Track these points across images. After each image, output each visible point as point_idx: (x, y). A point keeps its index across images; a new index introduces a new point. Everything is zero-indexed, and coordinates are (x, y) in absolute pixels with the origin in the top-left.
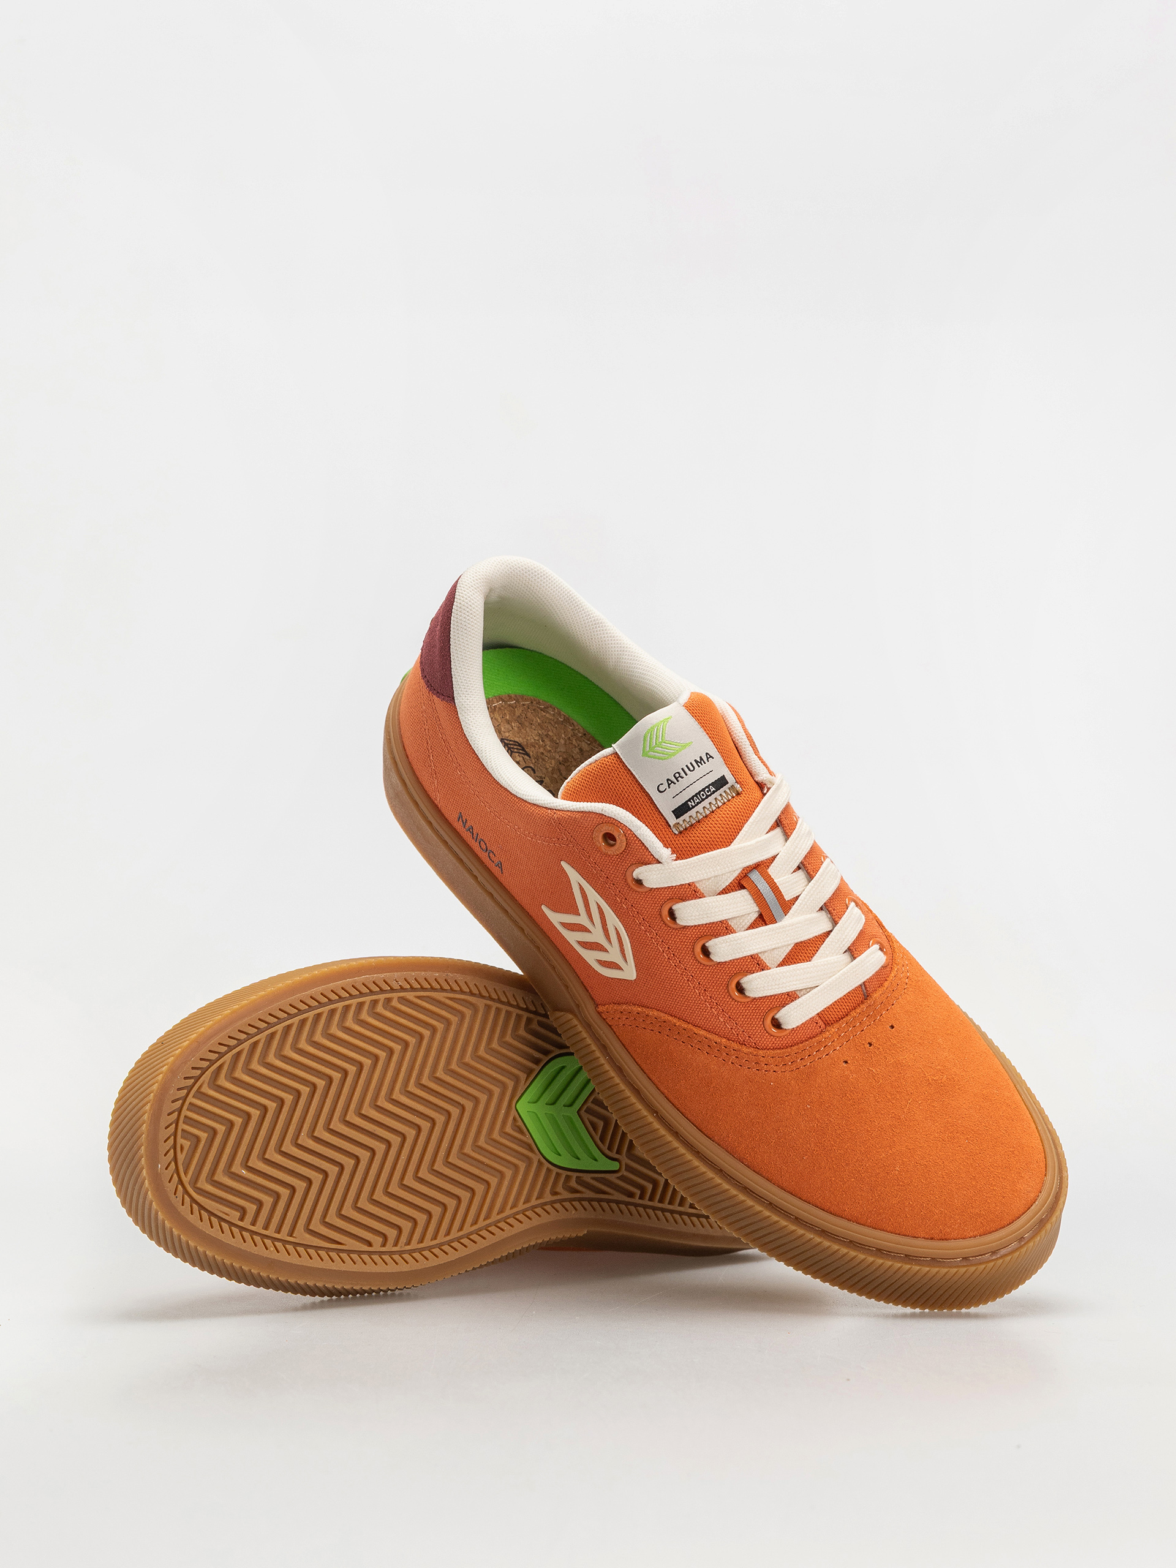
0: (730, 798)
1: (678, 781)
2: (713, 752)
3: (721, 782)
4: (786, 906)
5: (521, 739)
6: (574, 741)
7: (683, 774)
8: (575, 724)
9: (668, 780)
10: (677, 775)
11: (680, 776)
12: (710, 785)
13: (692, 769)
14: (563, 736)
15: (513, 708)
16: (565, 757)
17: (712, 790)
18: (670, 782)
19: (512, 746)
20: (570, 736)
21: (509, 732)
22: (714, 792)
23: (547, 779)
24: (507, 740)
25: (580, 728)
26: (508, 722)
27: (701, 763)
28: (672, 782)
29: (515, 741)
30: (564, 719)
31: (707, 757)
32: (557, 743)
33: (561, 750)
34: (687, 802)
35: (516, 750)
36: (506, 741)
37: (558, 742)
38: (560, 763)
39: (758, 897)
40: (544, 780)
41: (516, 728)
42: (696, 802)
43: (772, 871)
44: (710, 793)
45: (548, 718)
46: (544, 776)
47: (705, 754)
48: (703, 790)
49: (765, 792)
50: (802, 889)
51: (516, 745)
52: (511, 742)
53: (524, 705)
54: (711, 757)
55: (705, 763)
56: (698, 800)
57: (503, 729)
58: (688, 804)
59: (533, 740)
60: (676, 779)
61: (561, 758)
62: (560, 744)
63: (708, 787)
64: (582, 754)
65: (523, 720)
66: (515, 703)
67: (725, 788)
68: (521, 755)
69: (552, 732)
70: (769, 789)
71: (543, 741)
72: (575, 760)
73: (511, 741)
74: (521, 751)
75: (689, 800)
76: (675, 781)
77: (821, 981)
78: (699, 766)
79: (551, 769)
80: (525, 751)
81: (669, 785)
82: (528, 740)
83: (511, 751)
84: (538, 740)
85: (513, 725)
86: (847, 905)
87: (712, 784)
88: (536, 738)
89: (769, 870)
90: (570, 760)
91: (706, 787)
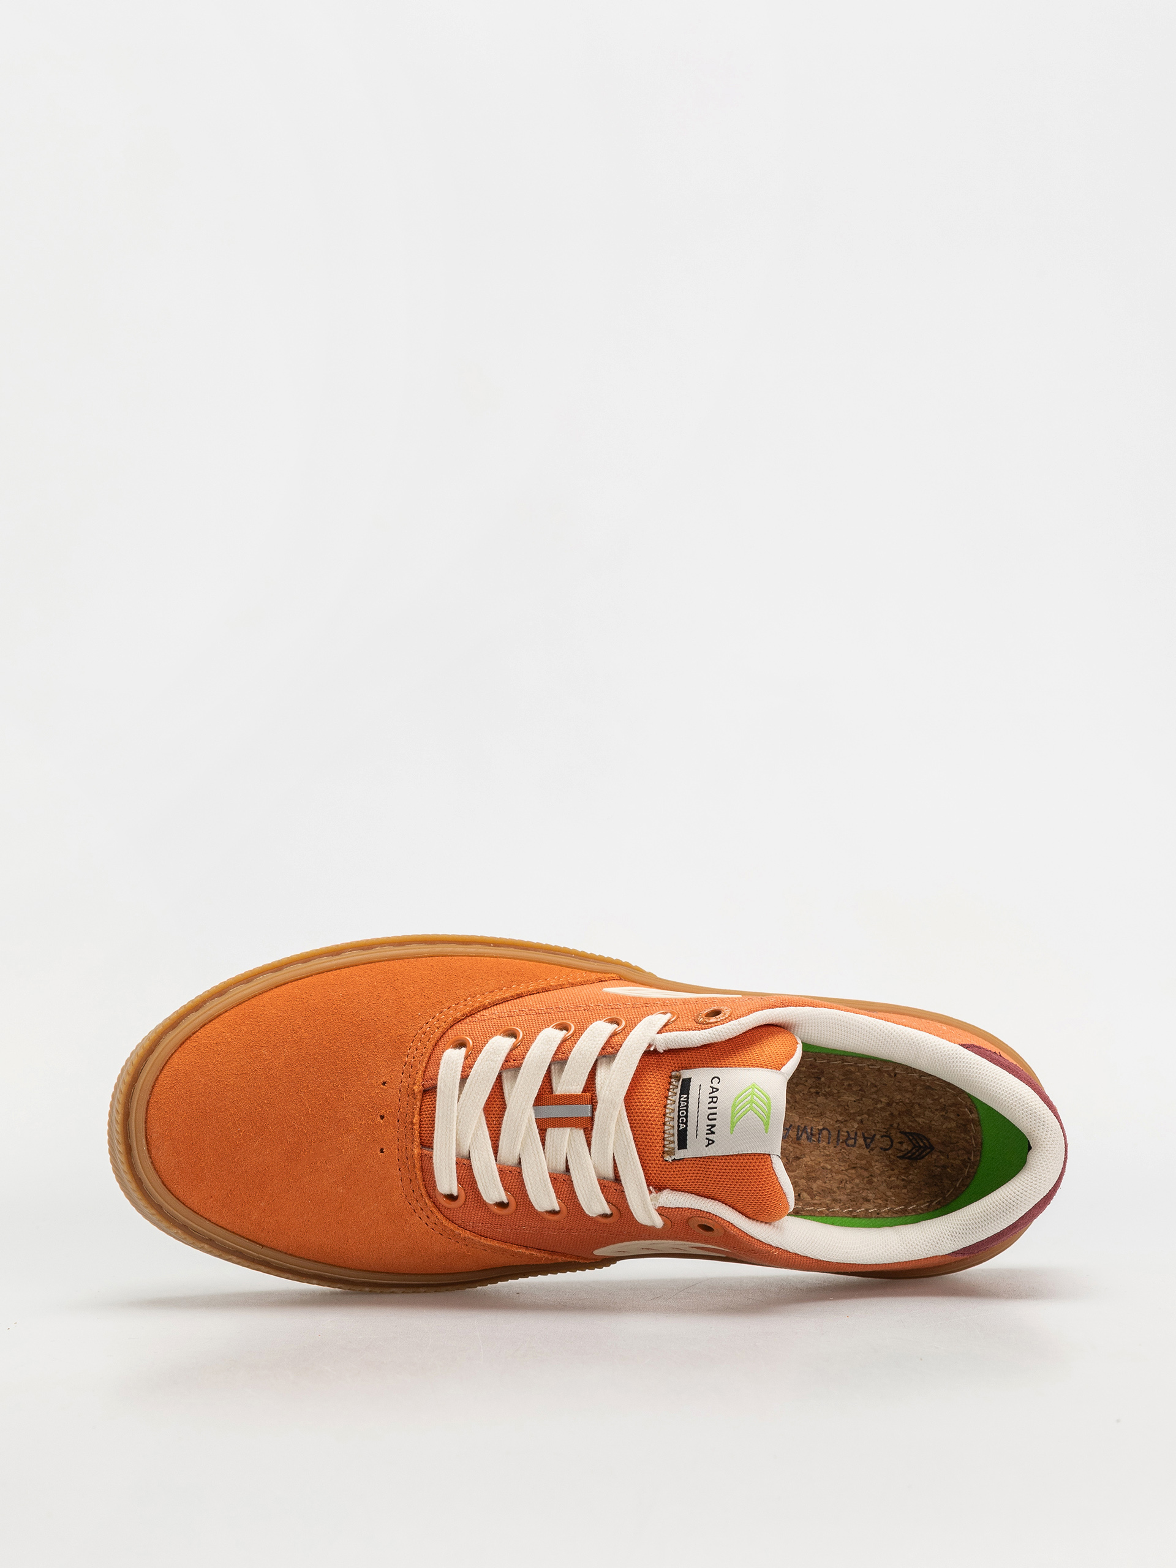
0: (666, 1143)
1: (710, 1098)
2: (711, 1151)
3: (683, 1144)
4: (543, 1126)
5: (921, 1164)
6: (881, 1202)
7: (712, 1105)
8: (895, 1215)
9: (718, 1090)
10: (715, 1100)
11: (712, 1101)
12: (687, 1126)
13: (710, 1117)
14: (893, 1198)
15: (954, 1181)
16: (874, 1184)
17: (681, 1125)
18: (714, 1090)
19: (920, 1151)
20: (888, 1203)
21: (935, 1160)
22: (679, 1126)
23: (867, 1153)
24: (929, 1153)
25: (887, 1216)
26: (944, 1167)
27: (709, 1130)
28: (713, 1092)
29: (923, 1157)
30: (906, 1210)
31: (712, 1140)
32: (891, 1188)
33: (882, 1187)
34: (688, 1094)
35: (914, 1151)
36: (928, 1150)
37: (892, 1190)
38: (871, 1176)
39: (568, 1099)
40: (868, 1150)
41: (934, 1168)
42: (682, 1103)
43: (580, 1134)
44: (681, 1122)
45: (920, 1200)
46: (872, 1153)
47: (714, 1140)
48: (686, 1117)
49: (651, 1187)
50: (547, 1156)
51: (918, 1156)
52: (924, 1153)
53: (948, 1191)
54: (709, 1144)
55: (707, 1134)
56: (682, 1105)
57: (942, 1157)
58: (686, 1094)
59: (911, 1172)
60: (712, 1098)
61: (875, 1180)
62: (889, 1190)
63: (686, 1124)
64: (863, 1198)
65: (936, 1181)
66: (956, 1186)
67: (676, 1145)
68: (906, 1152)
69: (905, 1194)
70: (650, 1192)
71: (903, 1180)
72: (864, 1189)
73: (926, 1155)
74: (910, 1155)
75: (688, 1098)
76: (712, 1095)
77: (460, 1107)
78: (708, 1126)
79: (873, 1164)
80: (907, 1158)
81: (713, 1088)
82: (915, 1169)
83: (917, 1147)
84: (907, 1177)
85: (938, 1169)
86: (508, 1191)
87: (685, 1130)
88: (910, 1177)
89: (582, 1131)
90: (867, 1185)
91: (687, 1121)
